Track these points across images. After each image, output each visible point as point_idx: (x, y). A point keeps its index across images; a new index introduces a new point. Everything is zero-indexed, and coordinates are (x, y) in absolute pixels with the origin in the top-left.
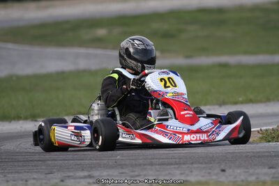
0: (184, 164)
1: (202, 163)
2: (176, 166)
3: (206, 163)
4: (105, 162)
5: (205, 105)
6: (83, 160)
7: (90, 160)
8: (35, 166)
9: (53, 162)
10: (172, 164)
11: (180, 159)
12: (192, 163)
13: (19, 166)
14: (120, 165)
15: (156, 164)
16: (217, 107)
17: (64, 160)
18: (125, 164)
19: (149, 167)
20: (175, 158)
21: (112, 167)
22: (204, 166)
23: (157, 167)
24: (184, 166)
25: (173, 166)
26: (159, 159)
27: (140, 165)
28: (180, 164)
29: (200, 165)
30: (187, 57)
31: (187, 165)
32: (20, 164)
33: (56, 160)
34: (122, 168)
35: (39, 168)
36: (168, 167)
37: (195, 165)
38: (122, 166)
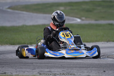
0: (89, 68)
1: (96, 68)
2: (86, 68)
3: (98, 68)
4: (57, 65)
5: (101, 41)
6: (48, 64)
7: (51, 64)
8: (29, 65)
9: (36, 64)
10: (84, 67)
11: (88, 65)
12: (92, 68)
13: (22, 65)
14: (63, 67)
15: (77, 67)
16: (106, 42)
17: (41, 63)
18: (65, 67)
19: (74, 68)
20: (86, 65)
21: (59, 68)
22: (97, 69)
23: (78, 68)
24: (88, 69)
25: (84, 68)
26: (79, 65)
27: (71, 67)
28: (87, 67)
29: (95, 69)
30: (96, 20)
31: (90, 68)
32: (23, 64)
33: (37, 63)
34: (64, 68)
35: (30, 66)
36: (83, 69)
37: (93, 69)
38: (64, 67)
